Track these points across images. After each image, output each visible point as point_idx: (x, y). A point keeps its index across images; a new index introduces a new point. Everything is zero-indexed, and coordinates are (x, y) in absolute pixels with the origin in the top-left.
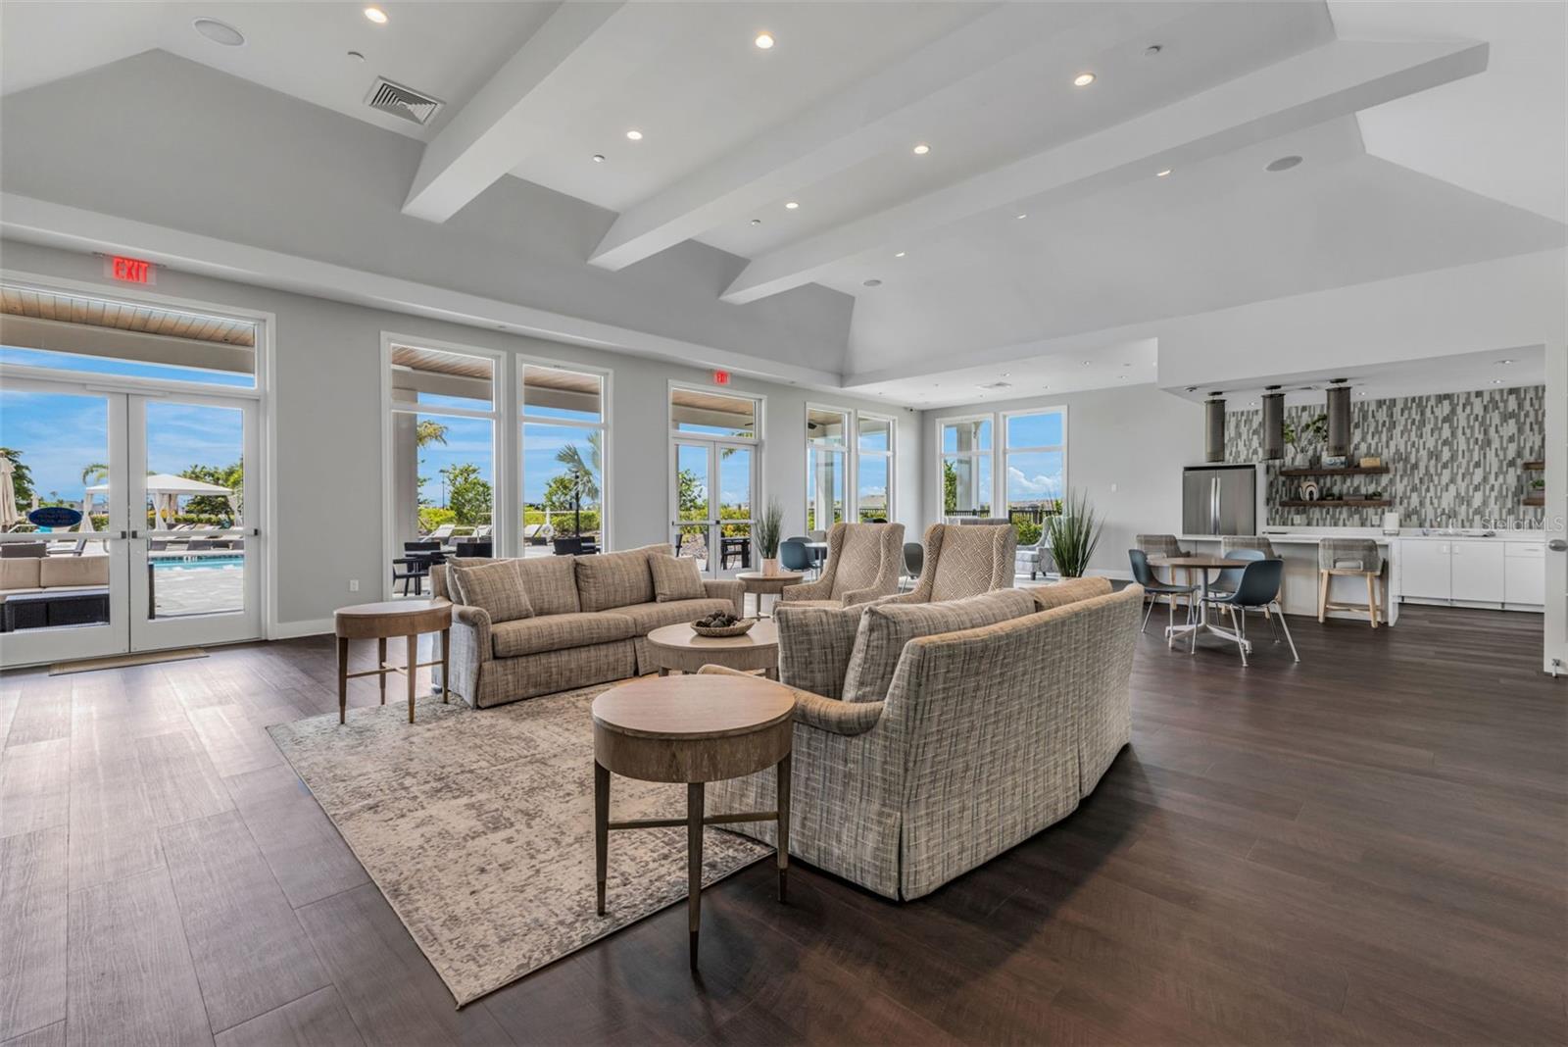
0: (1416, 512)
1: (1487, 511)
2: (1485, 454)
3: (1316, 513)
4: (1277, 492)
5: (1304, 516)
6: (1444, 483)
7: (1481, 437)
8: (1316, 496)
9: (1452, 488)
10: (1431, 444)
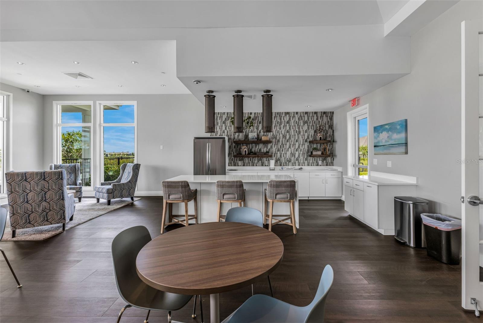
0: (279, 160)
1: (300, 159)
2: (299, 137)
4: (232, 151)
5: (242, 161)
6: (287, 148)
7: (298, 130)
8: (247, 153)
9: (290, 150)
10: (283, 132)
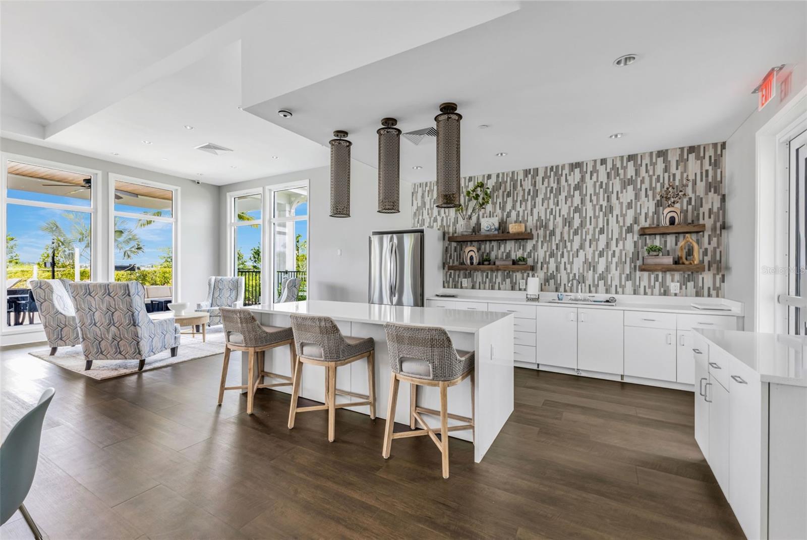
0: (553, 277)
1: (609, 276)
2: (608, 220)
3: (479, 277)
4: (450, 257)
5: (470, 279)
6: (575, 249)
7: (605, 204)
9: (581, 253)
10: (564, 212)
